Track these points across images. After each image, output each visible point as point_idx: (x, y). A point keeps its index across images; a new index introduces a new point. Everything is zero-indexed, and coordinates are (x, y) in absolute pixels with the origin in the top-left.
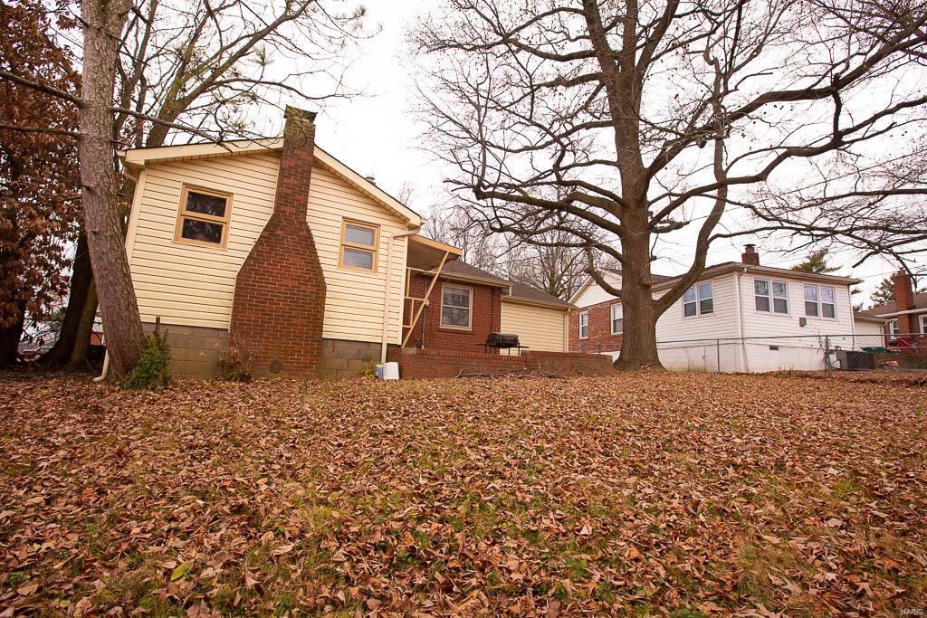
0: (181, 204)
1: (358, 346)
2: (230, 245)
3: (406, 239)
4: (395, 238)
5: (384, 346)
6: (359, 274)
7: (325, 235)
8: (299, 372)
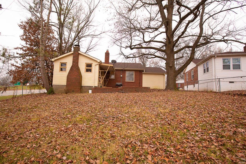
0: (60, 66)
1: (89, 87)
2: (67, 71)
3: (98, 65)
4: (95, 65)
5: (94, 87)
6: (89, 73)
7: (82, 67)
8: (77, 92)
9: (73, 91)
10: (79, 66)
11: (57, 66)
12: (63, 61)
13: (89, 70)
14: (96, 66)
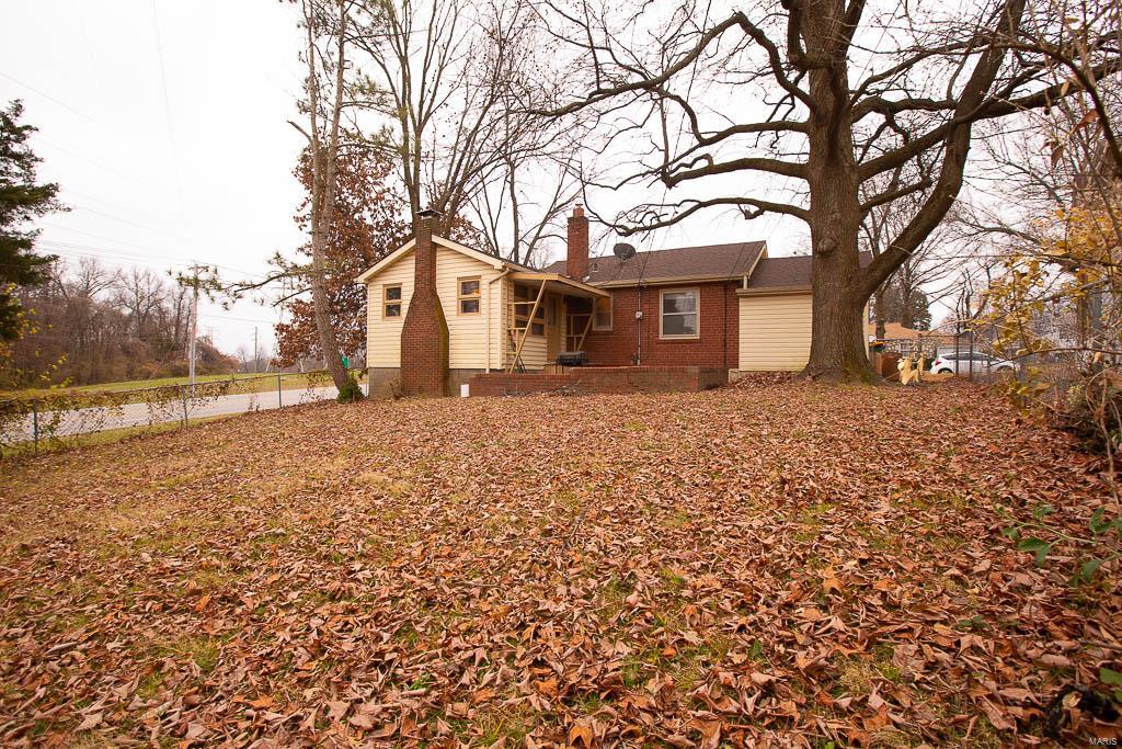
0: (384, 297)
1: (473, 372)
2: (401, 315)
3: (500, 281)
4: (491, 283)
5: (487, 372)
6: (470, 318)
7: (449, 295)
8: (433, 393)
9: (421, 390)
10: (438, 291)
11: (375, 301)
12: (392, 279)
13: (469, 307)
14: (493, 286)
